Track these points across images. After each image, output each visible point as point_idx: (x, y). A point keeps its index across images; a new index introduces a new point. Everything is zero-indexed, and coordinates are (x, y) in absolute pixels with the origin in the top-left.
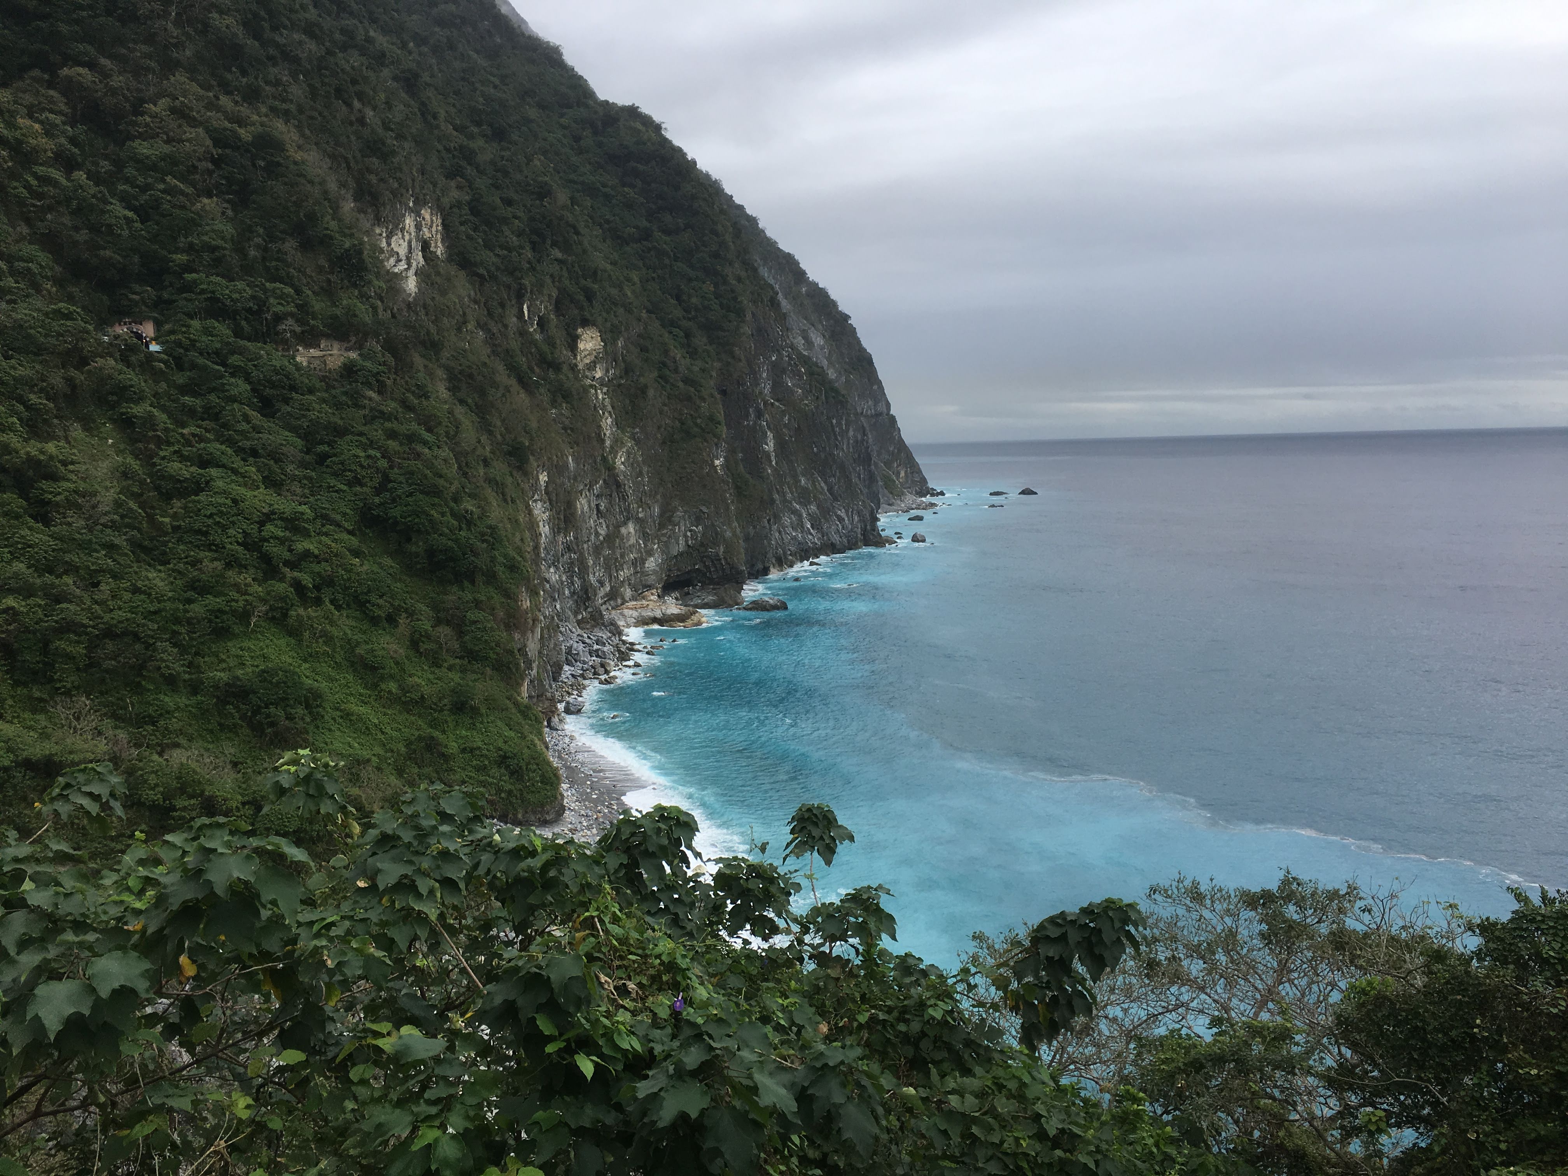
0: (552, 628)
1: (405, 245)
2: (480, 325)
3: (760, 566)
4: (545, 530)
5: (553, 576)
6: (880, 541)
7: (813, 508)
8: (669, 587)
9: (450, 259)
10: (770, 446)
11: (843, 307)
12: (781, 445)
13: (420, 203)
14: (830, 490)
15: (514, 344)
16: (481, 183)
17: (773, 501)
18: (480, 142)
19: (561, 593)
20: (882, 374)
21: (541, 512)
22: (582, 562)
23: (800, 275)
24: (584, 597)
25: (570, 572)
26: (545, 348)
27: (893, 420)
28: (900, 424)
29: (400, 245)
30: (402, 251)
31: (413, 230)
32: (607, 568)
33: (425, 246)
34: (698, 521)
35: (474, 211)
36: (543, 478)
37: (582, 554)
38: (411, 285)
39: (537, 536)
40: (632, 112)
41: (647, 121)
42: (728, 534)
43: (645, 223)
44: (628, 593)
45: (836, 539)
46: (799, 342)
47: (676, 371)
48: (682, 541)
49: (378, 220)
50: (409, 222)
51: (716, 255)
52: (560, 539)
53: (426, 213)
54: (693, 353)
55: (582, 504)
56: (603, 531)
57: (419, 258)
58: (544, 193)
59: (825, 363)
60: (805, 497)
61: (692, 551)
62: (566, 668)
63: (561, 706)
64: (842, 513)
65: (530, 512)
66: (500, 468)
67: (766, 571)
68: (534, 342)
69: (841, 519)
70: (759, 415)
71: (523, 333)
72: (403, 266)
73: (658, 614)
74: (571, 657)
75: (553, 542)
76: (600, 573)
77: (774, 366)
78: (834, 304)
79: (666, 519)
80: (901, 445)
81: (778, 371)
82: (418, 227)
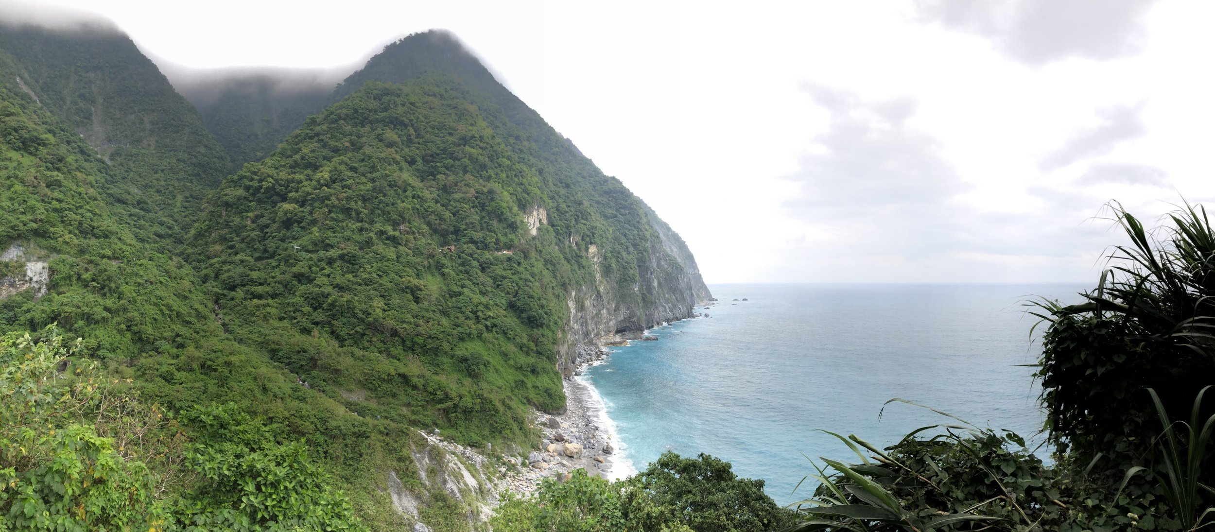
0: (574, 345)
1: (533, 221)
2: (556, 244)
3: (650, 325)
4: (573, 311)
5: (576, 327)
6: (693, 316)
7: (670, 305)
8: (618, 332)
9: (548, 224)
10: (655, 284)
11: (683, 239)
12: (659, 284)
13: (539, 207)
14: (677, 299)
15: (567, 250)
16: (560, 201)
17: (656, 303)
18: (562, 188)
19: (578, 333)
20: (696, 260)
21: (571, 305)
22: (586, 322)
23: (669, 229)
24: (587, 334)
25: (582, 325)
26: (578, 252)
27: (700, 275)
28: (703, 277)
29: (531, 220)
30: (532, 222)
31: (536, 216)
32: (596, 324)
33: (540, 221)
34: (628, 309)
35: (558, 210)
36: (573, 294)
37: (586, 320)
38: (534, 232)
39: (570, 312)
40: (613, 178)
41: (618, 181)
42: (638, 314)
43: (614, 212)
44: (603, 333)
45: (678, 315)
46: (668, 250)
47: (623, 259)
48: (622, 316)
49: (525, 213)
50: (535, 213)
51: (638, 222)
52: (579, 314)
53: (541, 210)
54: (629, 253)
55: (587, 303)
56: (595, 312)
57: (537, 224)
58: (580, 204)
59: (677, 257)
60: (668, 301)
61: (628, 319)
62: (578, 359)
63: (574, 373)
64: (681, 307)
65: (567, 305)
66: (558, 290)
67: (652, 327)
68: (574, 250)
69: (680, 309)
70: (651, 273)
71: (570, 247)
72: (532, 226)
73: (612, 341)
74: (580, 355)
75: (576, 315)
76: (593, 326)
77: (658, 257)
78: (681, 238)
79: (617, 309)
80: (703, 284)
81: (659, 260)
82: (538, 215)
